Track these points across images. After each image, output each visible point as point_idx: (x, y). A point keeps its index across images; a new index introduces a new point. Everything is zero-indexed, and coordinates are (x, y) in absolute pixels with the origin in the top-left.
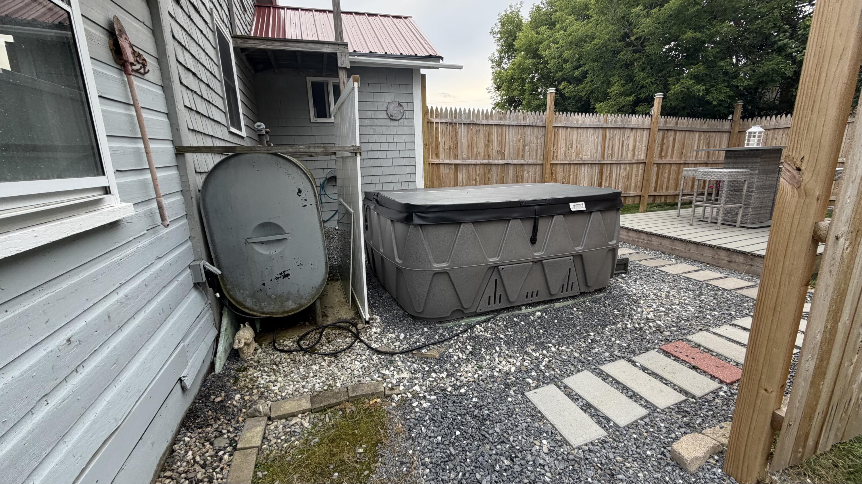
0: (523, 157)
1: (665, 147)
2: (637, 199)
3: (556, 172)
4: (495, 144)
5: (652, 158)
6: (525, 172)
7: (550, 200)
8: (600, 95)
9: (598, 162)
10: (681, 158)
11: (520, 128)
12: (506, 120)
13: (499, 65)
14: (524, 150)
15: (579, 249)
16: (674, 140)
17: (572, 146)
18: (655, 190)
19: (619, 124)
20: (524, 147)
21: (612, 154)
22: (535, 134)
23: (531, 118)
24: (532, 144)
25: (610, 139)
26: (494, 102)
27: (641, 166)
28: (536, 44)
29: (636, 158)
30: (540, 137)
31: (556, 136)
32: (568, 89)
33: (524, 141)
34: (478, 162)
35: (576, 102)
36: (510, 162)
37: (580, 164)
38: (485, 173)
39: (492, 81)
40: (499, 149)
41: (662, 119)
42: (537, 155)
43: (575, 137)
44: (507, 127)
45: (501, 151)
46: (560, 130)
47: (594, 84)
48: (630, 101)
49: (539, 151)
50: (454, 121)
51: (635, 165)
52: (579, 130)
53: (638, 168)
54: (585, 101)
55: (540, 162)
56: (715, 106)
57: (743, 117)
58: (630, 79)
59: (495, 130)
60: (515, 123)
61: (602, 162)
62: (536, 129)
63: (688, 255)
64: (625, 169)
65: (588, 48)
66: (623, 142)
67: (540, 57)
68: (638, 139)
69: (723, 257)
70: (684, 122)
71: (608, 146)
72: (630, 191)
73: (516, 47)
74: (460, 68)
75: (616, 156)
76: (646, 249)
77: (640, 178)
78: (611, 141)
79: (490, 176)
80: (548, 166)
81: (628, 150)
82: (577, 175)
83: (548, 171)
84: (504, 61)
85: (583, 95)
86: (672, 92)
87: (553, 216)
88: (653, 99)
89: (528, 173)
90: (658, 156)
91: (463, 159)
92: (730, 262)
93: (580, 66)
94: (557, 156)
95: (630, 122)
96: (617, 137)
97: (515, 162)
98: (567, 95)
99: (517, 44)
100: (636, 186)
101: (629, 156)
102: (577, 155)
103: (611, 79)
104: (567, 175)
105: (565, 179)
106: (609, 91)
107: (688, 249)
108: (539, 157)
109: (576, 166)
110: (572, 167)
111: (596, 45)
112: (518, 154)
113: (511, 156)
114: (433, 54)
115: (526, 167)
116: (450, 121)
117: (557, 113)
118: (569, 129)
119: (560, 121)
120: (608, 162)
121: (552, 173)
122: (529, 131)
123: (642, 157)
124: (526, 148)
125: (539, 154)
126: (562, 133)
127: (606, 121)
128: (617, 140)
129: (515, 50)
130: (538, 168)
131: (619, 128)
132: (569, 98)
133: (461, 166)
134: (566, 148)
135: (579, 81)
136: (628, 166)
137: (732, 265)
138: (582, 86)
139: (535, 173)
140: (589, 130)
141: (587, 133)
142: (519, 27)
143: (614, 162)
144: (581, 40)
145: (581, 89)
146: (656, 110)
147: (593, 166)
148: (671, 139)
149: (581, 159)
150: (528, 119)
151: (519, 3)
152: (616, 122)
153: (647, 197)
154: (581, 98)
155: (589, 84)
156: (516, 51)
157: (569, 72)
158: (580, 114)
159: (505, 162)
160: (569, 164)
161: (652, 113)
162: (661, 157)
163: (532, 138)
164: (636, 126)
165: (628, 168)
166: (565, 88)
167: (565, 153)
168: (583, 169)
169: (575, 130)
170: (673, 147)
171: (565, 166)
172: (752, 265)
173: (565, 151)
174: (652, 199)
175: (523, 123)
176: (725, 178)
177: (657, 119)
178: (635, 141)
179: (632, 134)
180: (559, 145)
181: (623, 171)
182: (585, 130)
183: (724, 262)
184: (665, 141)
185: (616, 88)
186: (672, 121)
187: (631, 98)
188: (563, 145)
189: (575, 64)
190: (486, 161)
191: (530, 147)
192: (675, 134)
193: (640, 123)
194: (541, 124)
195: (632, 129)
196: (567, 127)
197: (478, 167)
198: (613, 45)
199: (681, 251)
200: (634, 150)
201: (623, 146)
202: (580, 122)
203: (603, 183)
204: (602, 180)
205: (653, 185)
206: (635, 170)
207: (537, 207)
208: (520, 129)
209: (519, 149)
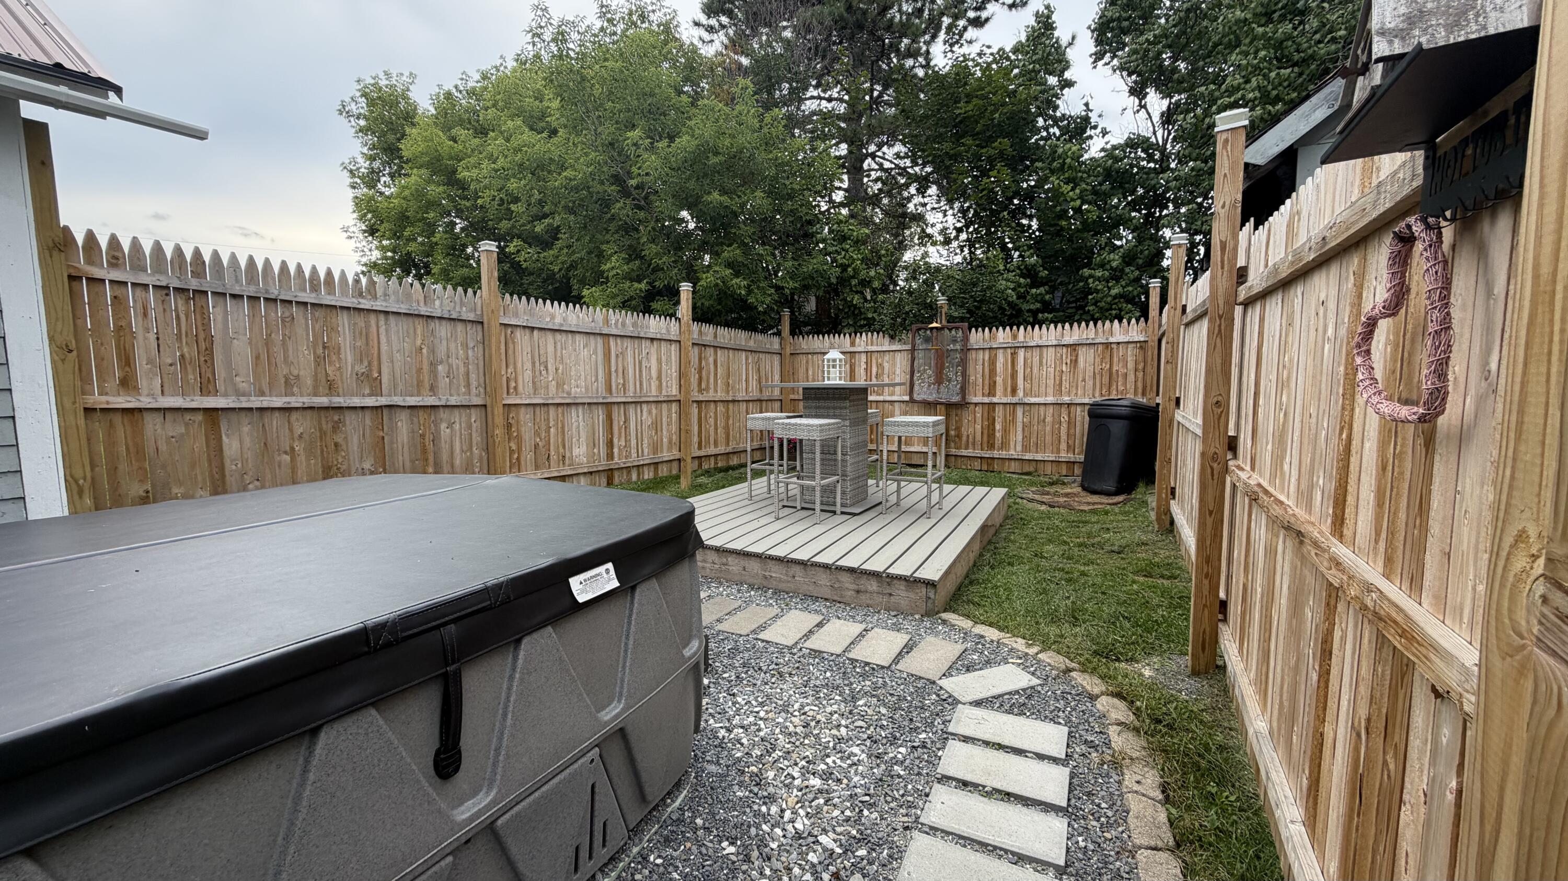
0: (433, 389)
1: (704, 373)
2: (675, 464)
3: (518, 422)
4: (348, 356)
5: (688, 392)
6: (443, 426)
7: (499, 586)
8: (588, 274)
9: (601, 400)
10: (728, 392)
11: (417, 321)
12: (375, 298)
13: (372, 184)
14: (433, 372)
15: (611, 713)
16: (715, 362)
17: (546, 368)
18: (700, 448)
19: (629, 331)
20: (433, 365)
21: (624, 385)
22: (460, 338)
23: (446, 302)
24: (453, 361)
25: (617, 356)
26: (364, 260)
27: (674, 407)
28: (451, 158)
29: (664, 393)
30: (471, 345)
31: (511, 346)
32: (527, 255)
33: (433, 351)
34: (295, 401)
35: (544, 281)
36: (397, 400)
37: (568, 404)
38: (323, 434)
39: (355, 215)
40: (361, 369)
41: (695, 327)
42: (468, 385)
43: (551, 348)
44: (382, 317)
45: (367, 375)
46: (518, 333)
47: (574, 252)
48: (641, 290)
49: (473, 377)
50: (194, 284)
51: (664, 405)
52: (558, 336)
53: (669, 410)
54: (561, 282)
55: (478, 401)
56: (759, 313)
57: (793, 333)
58: (634, 253)
59: (343, 320)
60: (403, 309)
61: (609, 400)
62: (460, 327)
63: (792, 586)
64: (650, 412)
65: (556, 182)
66: (640, 363)
67: (462, 185)
68: (664, 358)
69: (847, 585)
70: (726, 335)
71: (616, 371)
72: (662, 452)
73: (406, 154)
74: (200, 135)
75: (632, 388)
76: (721, 583)
77: (674, 428)
78: (620, 359)
79: (339, 438)
80: (499, 411)
81: (651, 378)
82: (563, 427)
83: (499, 420)
84: (383, 179)
85: (556, 269)
86: (702, 283)
87: (518, 641)
88: (677, 293)
89: (450, 425)
90: (696, 389)
91: (239, 394)
92: (858, 592)
93: (545, 216)
94: (516, 388)
95: (648, 327)
96: (630, 352)
97: (412, 401)
98: (524, 265)
99: (407, 148)
100: (670, 442)
101: (653, 388)
102: (559, 385)
103: (604, 247)
104: (543, 427)
105: (539, 435)
106: (603, 267)
107: (791, 574)
108: (474, 391)
109: (560, 409)
110: (552, 410)
111: (570, 180)
112: (420, 384)
113: (401, 387)
114: (68, 65)
115: (443, 414)
116: (175, 283)
117: (507, 296)
118: (536, 332)
119: (516, 315)
120: (619, 400)
121: (509, 426)
122: (443, 330)
123: (674, 391)
124: (440, 368)
125: (474, 383)
126: (522, 339)
127: (607, 321)
128: (630, 359)
129: (404, 161)
130: (475, 415)
131: (631, 337)
132: (531, 274)
133: (233, 417)
134: (533, 370)
135: (546, 242)
136: (653, 406)
137: (863, 597)
138: (551, 252)
139: (470, 427)
140: (578, 337)
141: (574, 342)
142: (409, 116)
143: (630, 400)
144: (541, 166)
145: (551, 259)
146: (684, 311)
147: (594, 407)
148: (711, 360)
149: (569, 393)
150: (437, 303)
151: (407, 74)
152: (624, 324)
153: (689, 460)
154: (552, 276)
155: (565, 251)
156: (406, 163)
157: (523, 225)
158: (556, 303)
159: (383, 401)
160: (544, 404)
161: (679, 315)
162: (700, 391)
163: (452, 346)
164: (659, 336)
165: (654, 411)
166: (518, 251)
167: (534, 383)
168: (574, 414)
169: (550, 336)
170: (716, 374)
171: (538, 409)
172: (891, 595)
173: (534, 377)
174: (696, 462)
175: (424, 310)
176: (816, 436)
177: (689, 326)
178: (659, 361)
179: (654, 348)
180: (519, 365)
181: (646, 415)
182: (570, 335)
183: (850, 593)
184: (703, 363)
185: (614, 264)
186: (709, 331)
187: (643, 286)
188: (528, 365)
189: (534, 210)
190: (323, 401)
191: (450, 366)
192: (716, 354)
193: (664, 331)
194: (471, 317)
195: (652, 340)
196: (533, 328)
197: (294, 416)
198: (600, 188)
199: (780, 580)
200: (659, 378)
201: (640, 371)
202: (558, 320)
203: (615, 441)
204: (612, 434)
205: (695, 439)
206: (665, 413)
207: (452, 627)
208: (420, 325)
209: (419, 370)
